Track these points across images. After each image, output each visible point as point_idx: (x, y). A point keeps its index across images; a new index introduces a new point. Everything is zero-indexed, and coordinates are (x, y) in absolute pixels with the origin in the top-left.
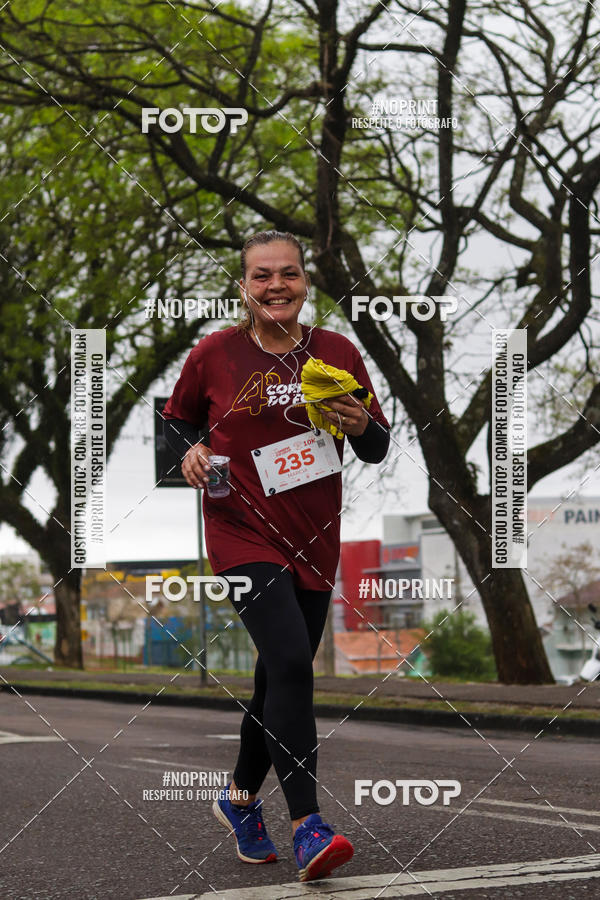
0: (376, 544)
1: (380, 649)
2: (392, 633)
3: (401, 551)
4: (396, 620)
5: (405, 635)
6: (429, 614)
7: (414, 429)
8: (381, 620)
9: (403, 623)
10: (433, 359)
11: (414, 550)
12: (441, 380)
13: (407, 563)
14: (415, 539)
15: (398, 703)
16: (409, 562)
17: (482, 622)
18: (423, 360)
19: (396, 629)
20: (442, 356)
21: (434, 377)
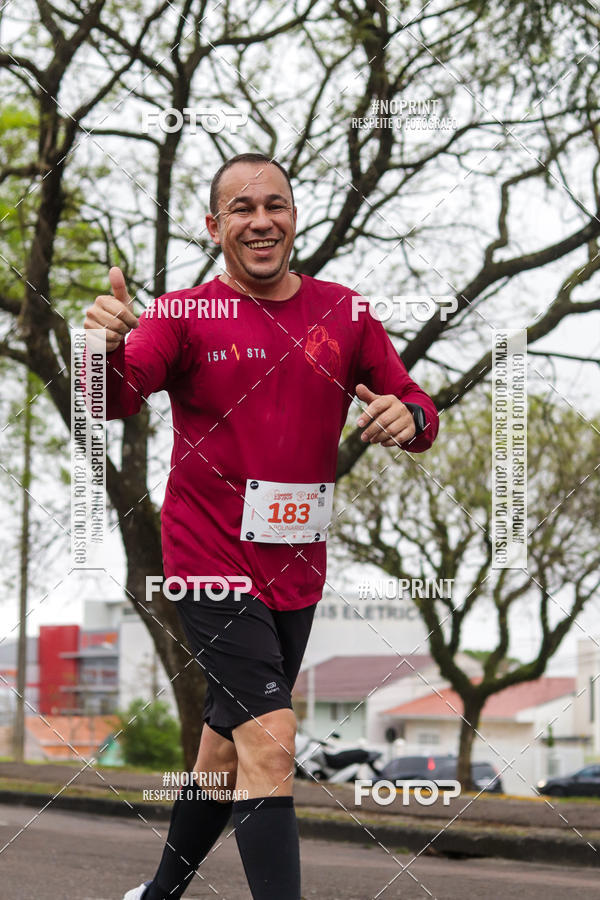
0: (75, 629)
1: (73, 736)
2: (86, 720)
3: (99, 638)
4: (91, 707)
5: (99, 721)
6: (124, 702)
7: (115, 515)
8: (75, 705)
9: (97, 710)
10: (137, 446)
11: (113, 637)
12: (144, 466)
13: (106, 649)
14: (114, 625)
15: (80, 792)
16: (107, 648)
17: (174, 713)
18: (127, 447)
19: (91, 715)
20: (146, 443)
21: (138, 464)
